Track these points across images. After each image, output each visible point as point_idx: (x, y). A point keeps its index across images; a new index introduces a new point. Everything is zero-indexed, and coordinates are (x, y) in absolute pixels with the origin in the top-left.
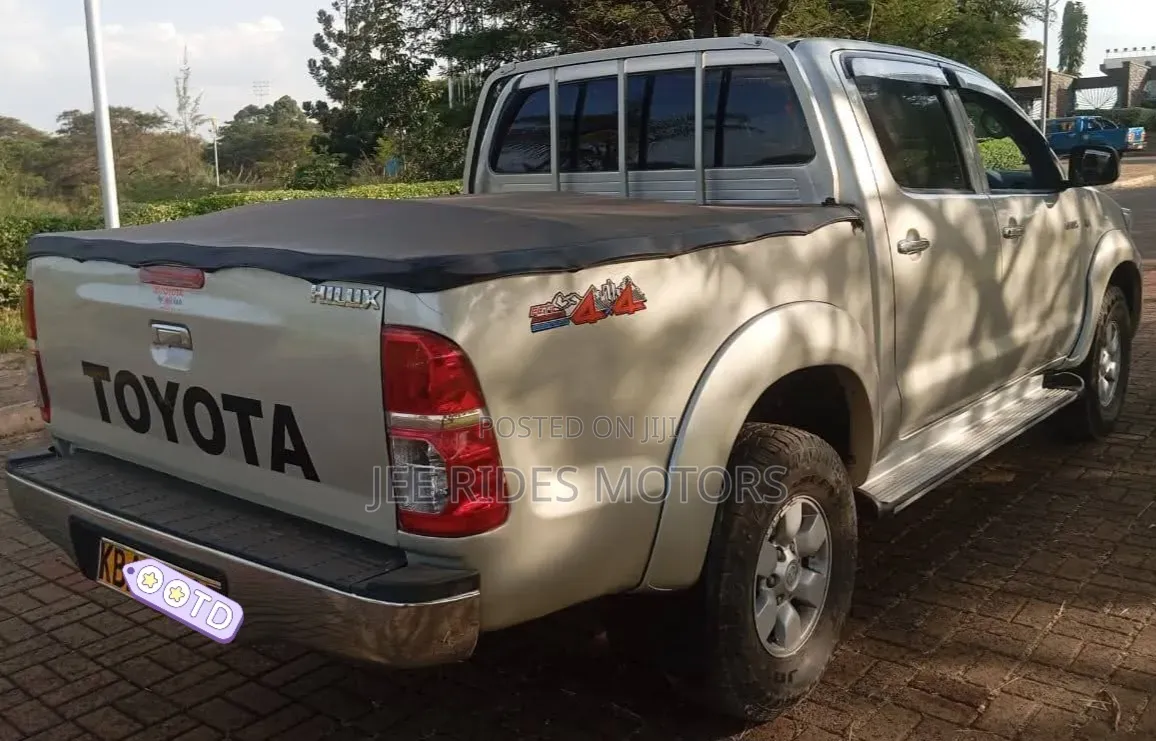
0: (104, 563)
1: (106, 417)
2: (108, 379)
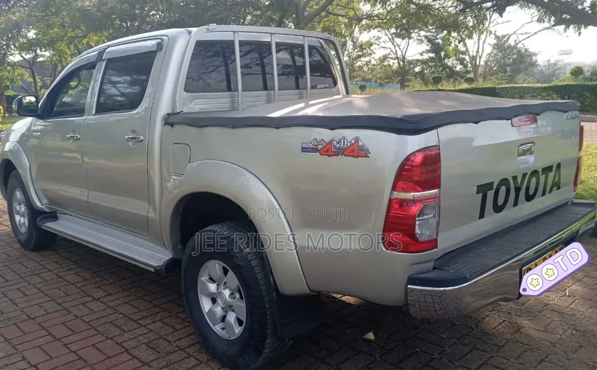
1: (482, 216)
2: (492, 189)
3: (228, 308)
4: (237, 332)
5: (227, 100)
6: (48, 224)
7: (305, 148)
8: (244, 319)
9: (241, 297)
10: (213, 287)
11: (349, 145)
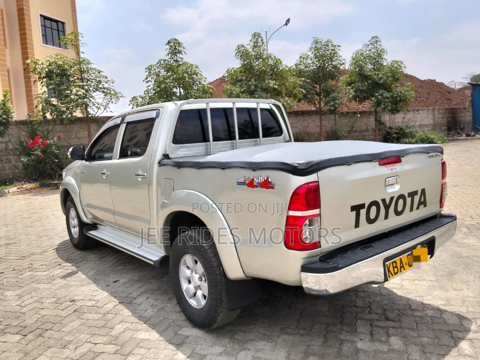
0: (389, 270)
1: (357, 225)
2: (364, 208)
3: (198, 287)
4: (202, 304)
5: (203, 148)
6: (91, 232)
7: (239, 182)
8: (206, 295)
9: (205, 280)
10: (188, 272)
11: (263, 181)
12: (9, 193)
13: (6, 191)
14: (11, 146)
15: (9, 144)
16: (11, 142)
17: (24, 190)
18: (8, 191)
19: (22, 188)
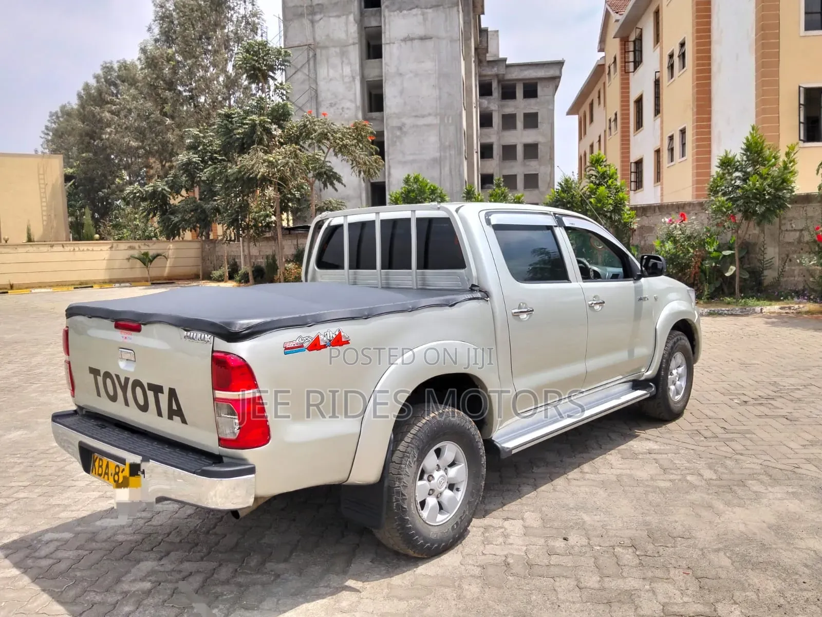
0: (94, 465)
1: (99, 394)
2: (100, 375)
12: (761, 312)
13: (758, 309)
14: (807, 237)
15: (805, 233)
16: (809, 231)
17: (793, 313)
18: (761, 309)
19: (790, 308)
